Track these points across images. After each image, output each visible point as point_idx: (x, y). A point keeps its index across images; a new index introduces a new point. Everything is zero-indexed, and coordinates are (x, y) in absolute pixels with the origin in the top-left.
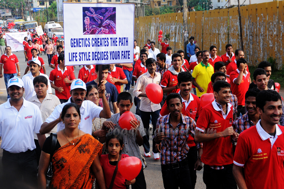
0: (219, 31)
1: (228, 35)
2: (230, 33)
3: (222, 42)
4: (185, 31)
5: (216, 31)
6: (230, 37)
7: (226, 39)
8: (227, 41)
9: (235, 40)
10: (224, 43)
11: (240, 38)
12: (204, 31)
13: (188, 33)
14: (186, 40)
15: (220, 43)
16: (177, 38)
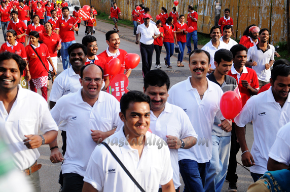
0: (260, 3)
1: (271, 8)
2: (274, 7)
3: (263, 18)
4: (217, 2)
5: (255, 3)
6: (274, 12)
7: (268, 15)
8: (269, 16)
9: (279, 16)
10: (265, 18)
11: (286, 13)
12: (241, 3)
13: (221, 5)
14: (218, 13)
15: (261, 18)
16: (206, 11)
